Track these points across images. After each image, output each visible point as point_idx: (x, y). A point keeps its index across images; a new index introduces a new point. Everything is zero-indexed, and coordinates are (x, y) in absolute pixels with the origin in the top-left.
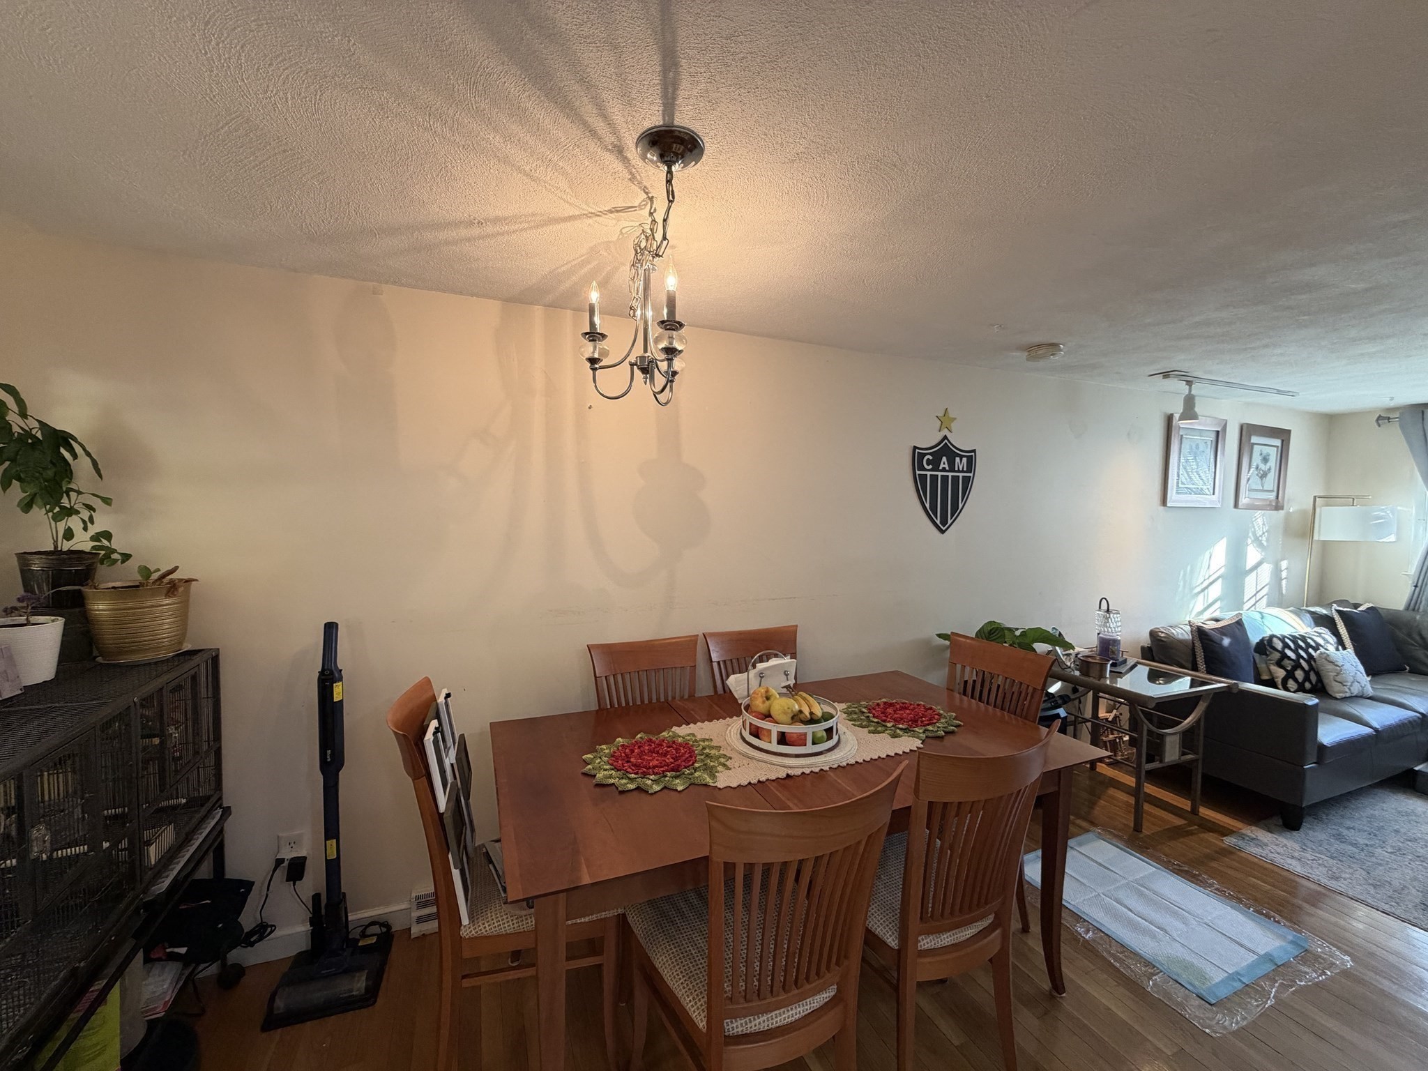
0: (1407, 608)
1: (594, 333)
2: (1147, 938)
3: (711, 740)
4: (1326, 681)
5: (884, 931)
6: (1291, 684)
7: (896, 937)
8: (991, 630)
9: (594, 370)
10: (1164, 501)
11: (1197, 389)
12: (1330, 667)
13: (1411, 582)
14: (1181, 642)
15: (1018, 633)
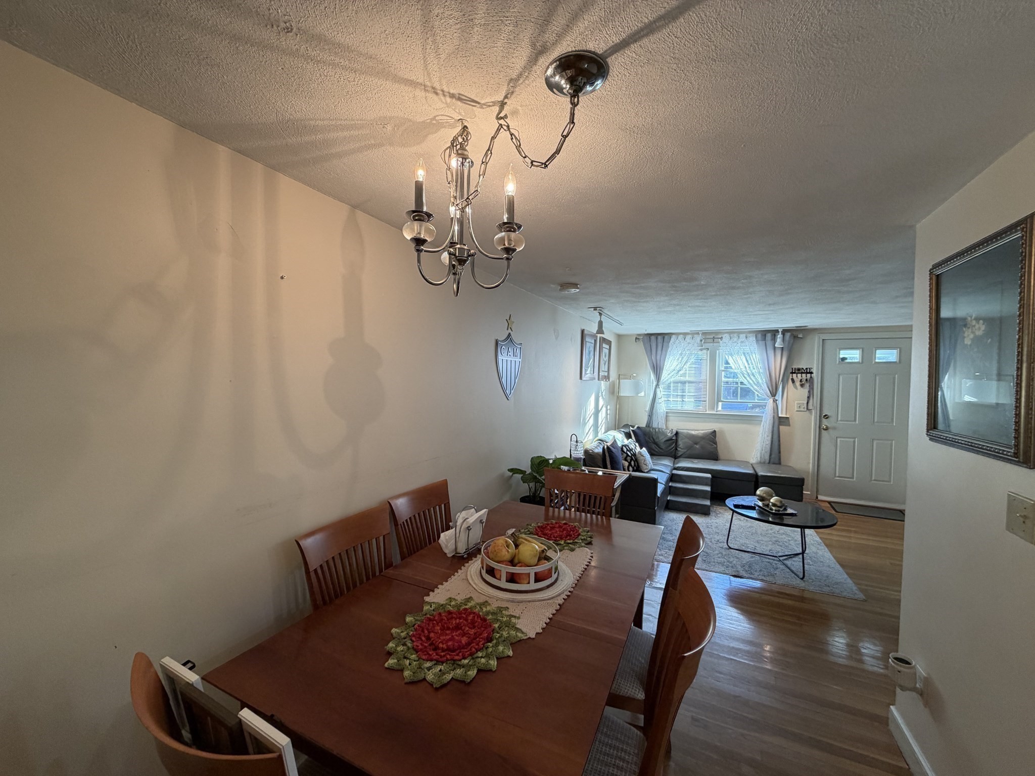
0: (646, 426)
1: (419, 212)
2: (648, 623)
3: (471, 598)
4: (640, 465)
5: (633, 691)
6: (631, 469)
7: (642, 691)
8: (539, 462)
9: (419, 251)
10: (581, 378)
11: (603, 318)
12: (642, 458)
13: (647, 414)
14: (598, 454)
15: (551, 462)
